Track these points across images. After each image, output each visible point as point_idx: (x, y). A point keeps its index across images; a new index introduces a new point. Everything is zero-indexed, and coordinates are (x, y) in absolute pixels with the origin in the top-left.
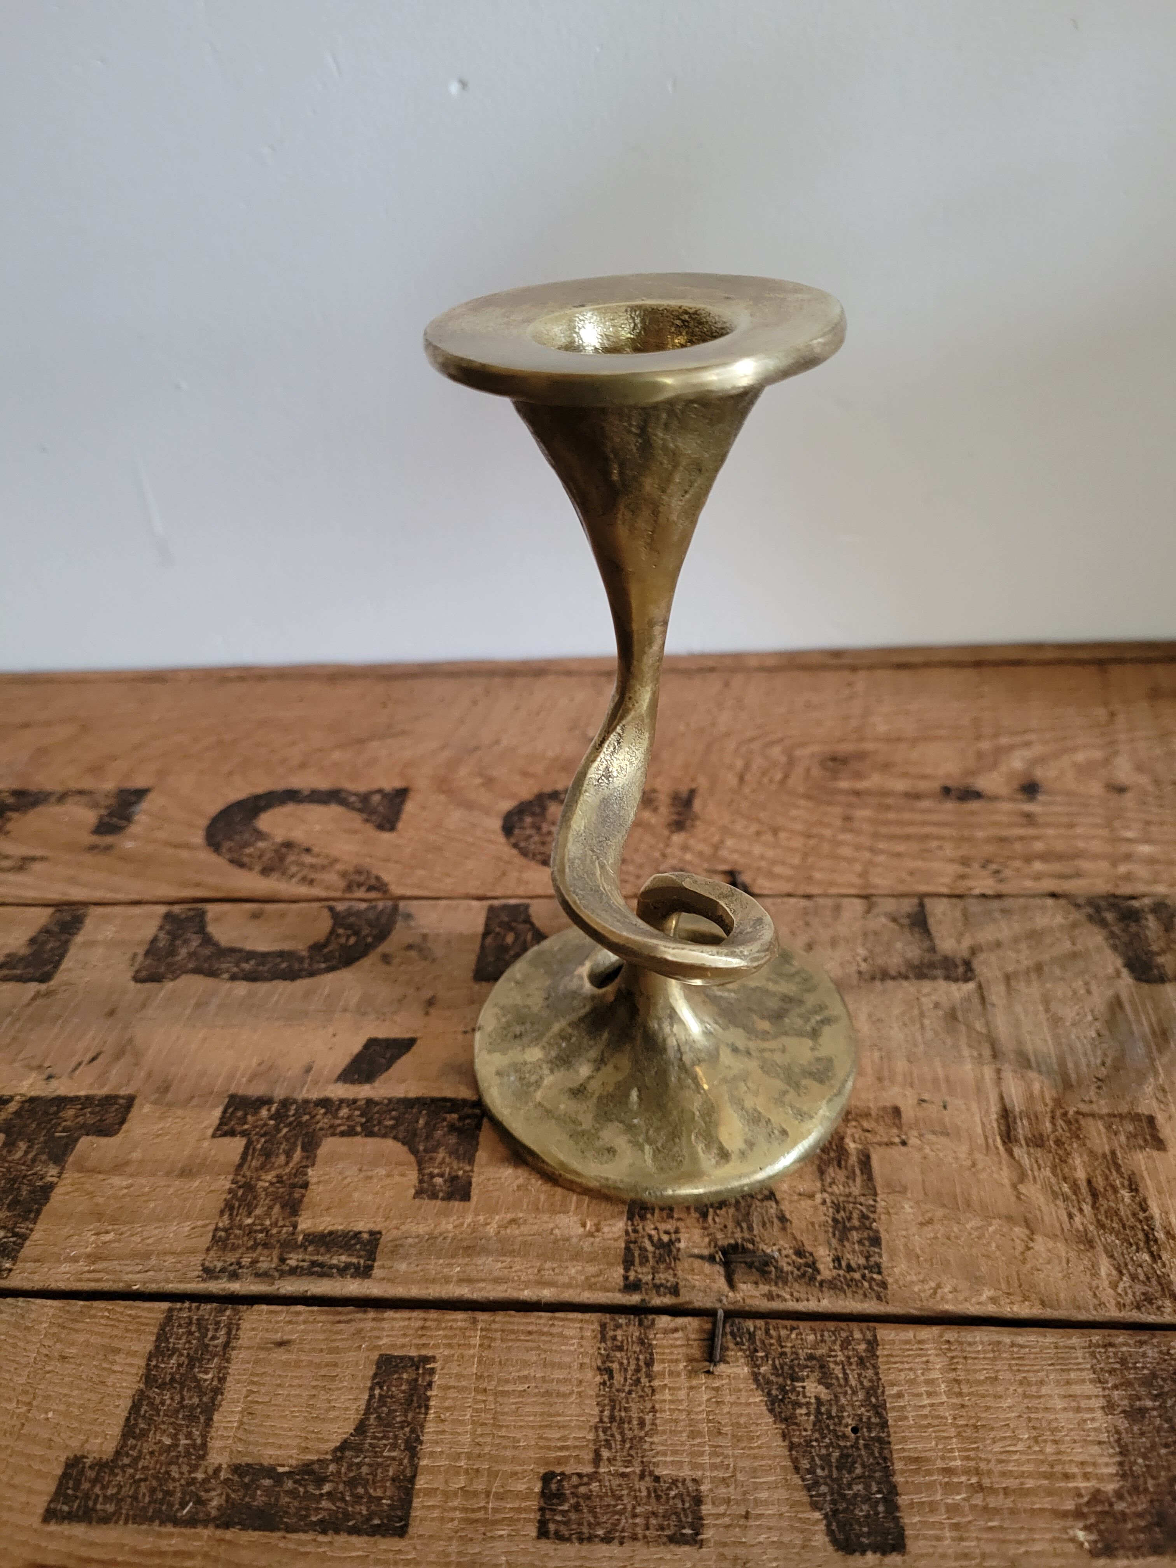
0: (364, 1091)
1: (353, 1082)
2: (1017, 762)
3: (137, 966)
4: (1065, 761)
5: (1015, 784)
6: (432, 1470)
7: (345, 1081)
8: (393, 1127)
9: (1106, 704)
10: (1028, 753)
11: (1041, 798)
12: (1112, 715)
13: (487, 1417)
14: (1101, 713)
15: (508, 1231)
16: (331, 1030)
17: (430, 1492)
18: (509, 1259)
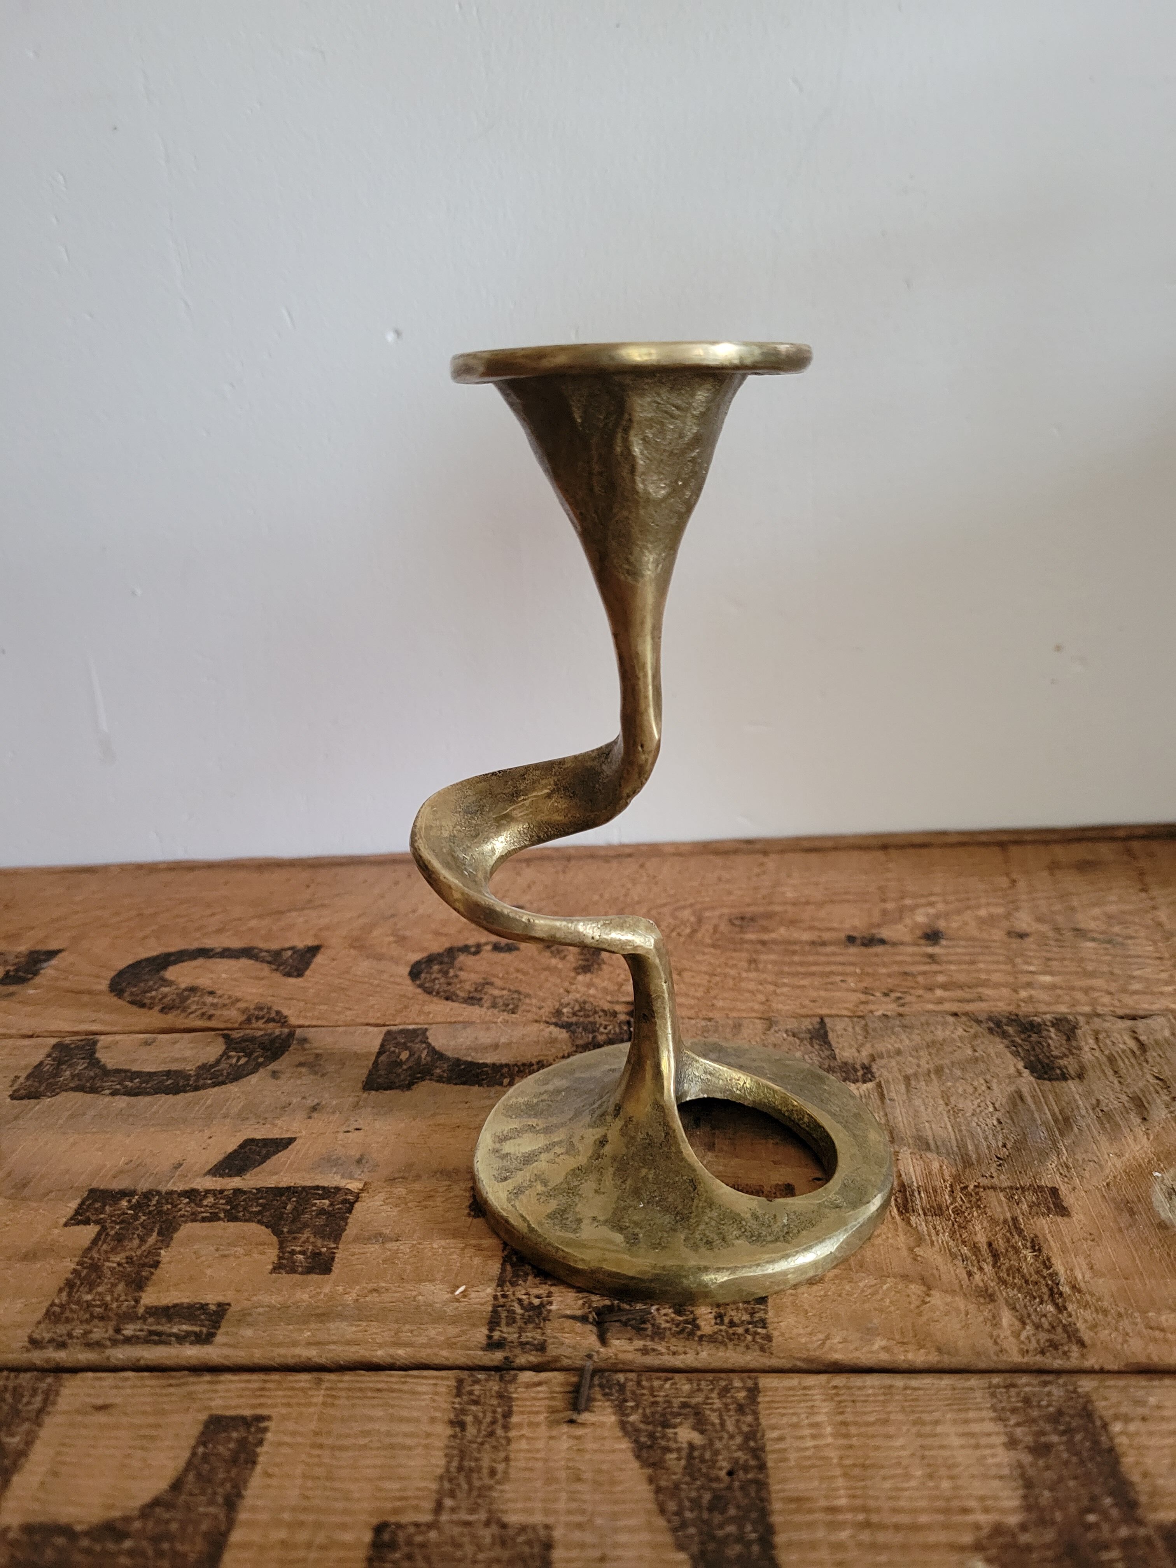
0: (236, 1182)
1: (221, 1176)
2: (921, 917)
3: (15, 1087)
4: (968, 916)
5: (919, 933)
6: (251, 1524)
7: (214, 1175)
8: (259, 1213)
9: (1007, 875)
10: (932, 911)
11: (944, 942)
12: (1014, 881)
13: (319, 1471)
14: (1004, 882)
15: (368, 1299)
16: (207, 1133)
17: (245, 1546)
18: (364, 1324)
